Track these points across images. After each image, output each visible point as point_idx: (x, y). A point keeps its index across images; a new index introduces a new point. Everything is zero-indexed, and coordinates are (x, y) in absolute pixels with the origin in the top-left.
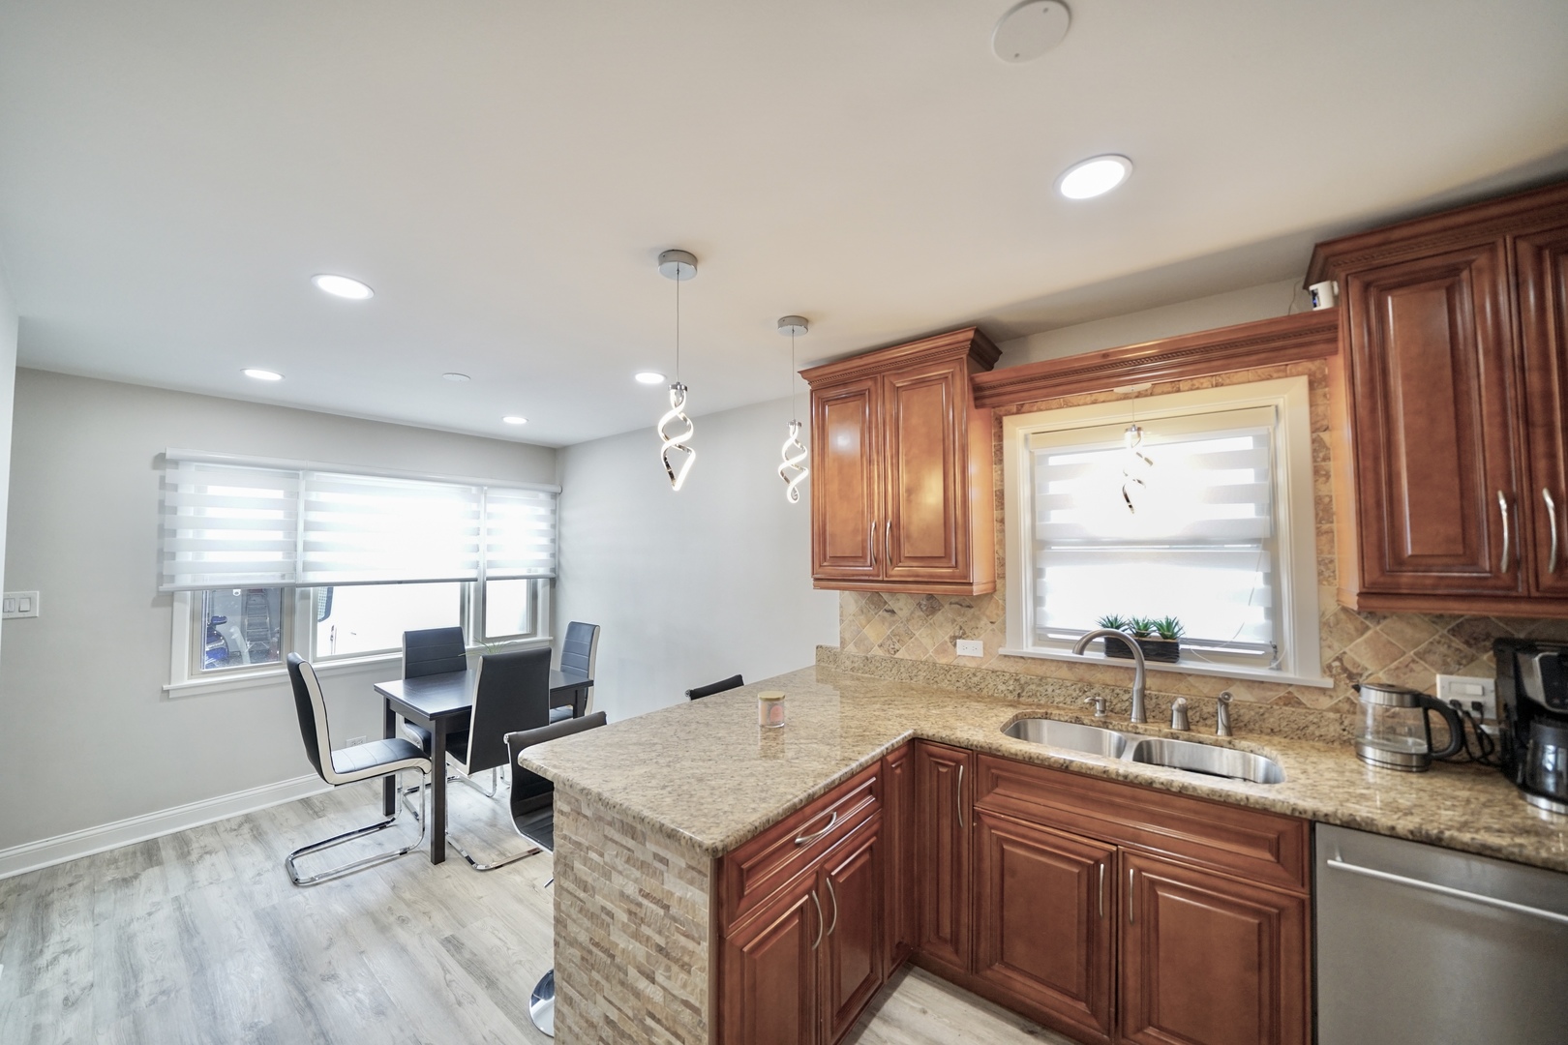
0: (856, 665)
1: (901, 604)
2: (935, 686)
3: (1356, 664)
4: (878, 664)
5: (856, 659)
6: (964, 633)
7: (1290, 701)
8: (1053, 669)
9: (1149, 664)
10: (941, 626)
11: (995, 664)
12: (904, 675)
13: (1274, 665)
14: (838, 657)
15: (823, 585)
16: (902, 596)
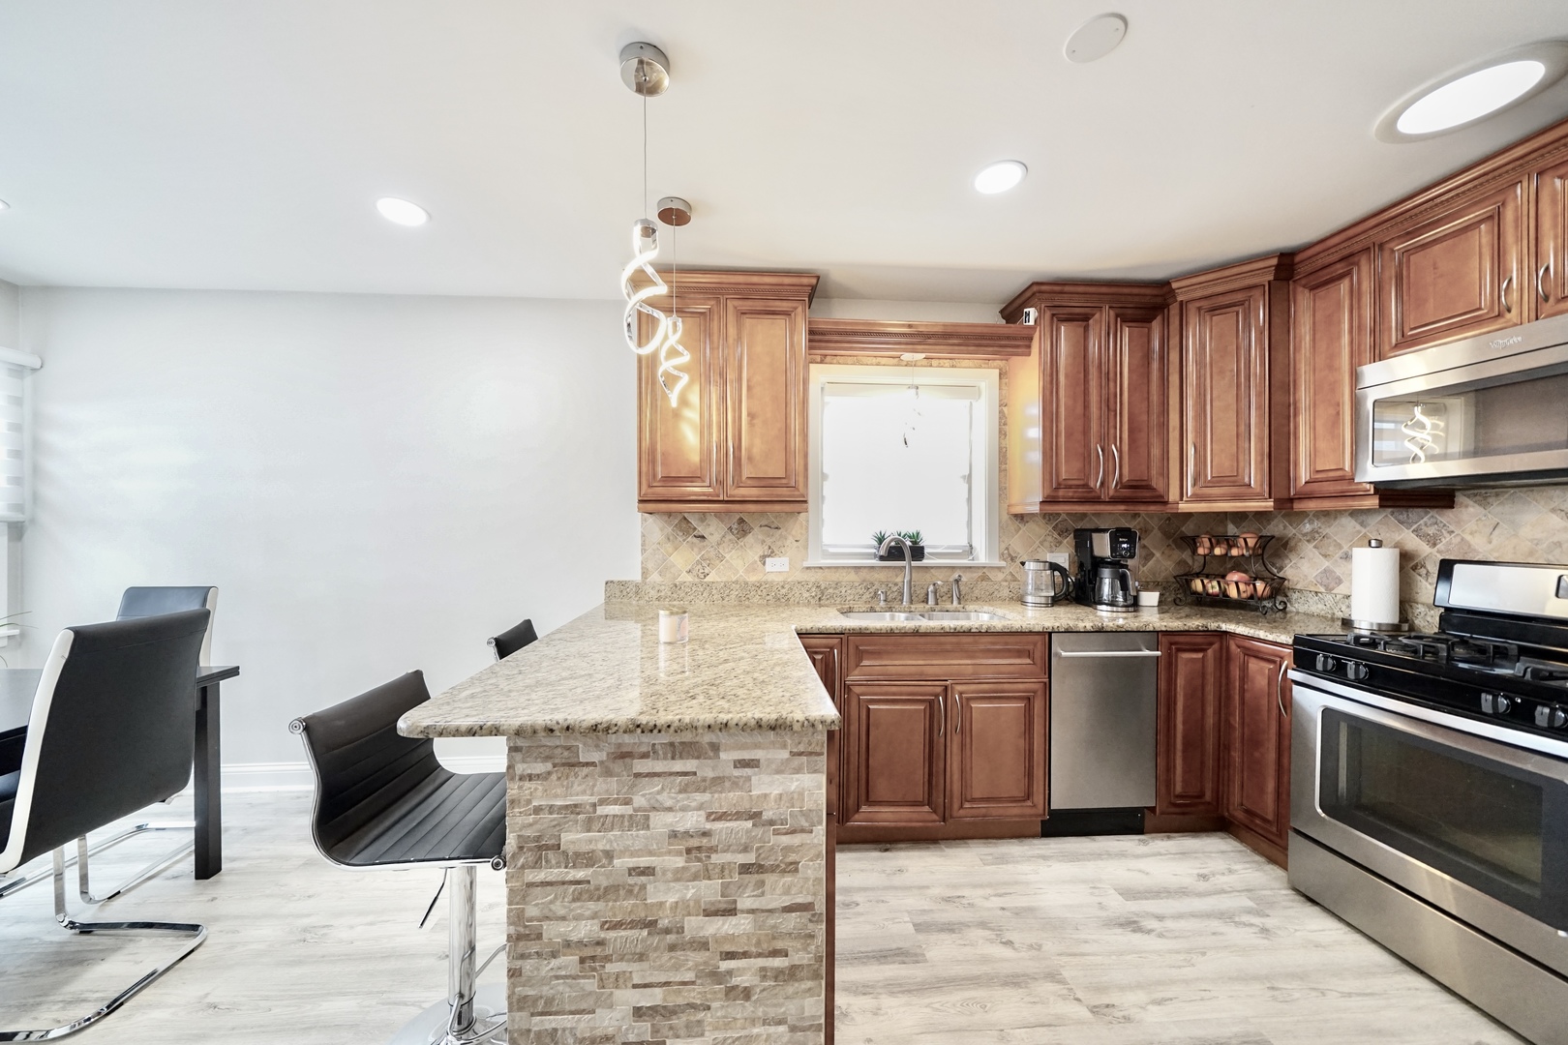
0: (662, 594)
1: (711, 529)
2: (747, 603)
4: (687, 590)
5: (663, 587)
6: (773, 552)
7: (984, 578)
8: (844, 574)
9: (914, 563)
10: (751, 547)
11: (799, 576)
12: (715, 597)
13: (971, 558)
14: (640, 588)
15: (651, 507)
16: (712, 521)
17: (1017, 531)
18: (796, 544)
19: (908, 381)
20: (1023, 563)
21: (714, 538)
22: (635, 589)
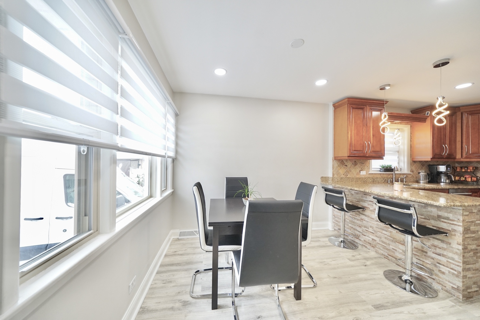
0: (338, 180)
1: (349, 164)
2: (358, 182)
3: (413, 170)
4: (344, 179)
6: (362, 170)
8: (378, 175)
10: (357, 168)
11: (368, 176)
12: (350, 181)
13: (401, 171)
14: (333, 179)
15: (350, 158)
16: (349, 161)
17: (414, 165)
18: (367, 168)
19: (396, 127)
20: (419, 173)
21: (349, 166)
22: (331, 179)
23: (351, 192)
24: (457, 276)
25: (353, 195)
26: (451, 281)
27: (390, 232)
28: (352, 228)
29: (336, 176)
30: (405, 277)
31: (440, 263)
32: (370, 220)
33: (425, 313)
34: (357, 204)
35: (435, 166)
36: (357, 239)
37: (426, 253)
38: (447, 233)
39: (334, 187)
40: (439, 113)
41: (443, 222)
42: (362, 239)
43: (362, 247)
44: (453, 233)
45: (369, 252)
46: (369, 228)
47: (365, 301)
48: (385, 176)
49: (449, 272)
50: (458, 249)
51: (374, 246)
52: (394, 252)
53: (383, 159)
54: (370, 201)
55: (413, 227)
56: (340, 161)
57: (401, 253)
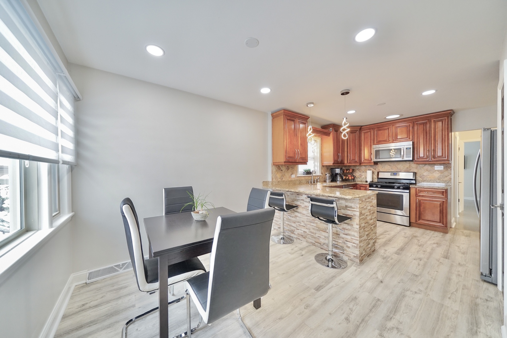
1: (283, 169)
3: (323, 173)
4: (280, 183)
8: (302, 178)
10: (289, 172)
11: (297, 179)
12: (285, 183)
13: (316, 174)
14: (272, 182)
15: (286, 163)
16: (283, 167)
17: (323, 168)
18: (296, 172)
20: (326, 175)
21: (284, 171)
22: (271, 183)
23: (287, 193)
24: (356, 248)
25: (289, 196)
26: (353, 252)
27: (317, 223)
28: (289, 224)
29: (274, 180)
30: (329, 257)
31: (347, 240)
32: (302, 216)
33: (344, 281)
34: (292, 203)
35: (334, 169)
36: (293, 233)
37: (339, 235)
38: (351, 218)
39: (273, 190)
40: (344, 130)
41: (348, 210)
42: (296, 233)
43: (297, 240)
44: (354, 217)
45: (302, 243)
46: (302, 223)
47: (309, 287)
48: (307, 178)
49: (352, 246)
50: (357, 228)
51: (305, 237)
52: (319, 239)
53: (307, 164)
54: (302, 200)
55: (335, 217)
56: (277, 166)
57: (323, 239)
